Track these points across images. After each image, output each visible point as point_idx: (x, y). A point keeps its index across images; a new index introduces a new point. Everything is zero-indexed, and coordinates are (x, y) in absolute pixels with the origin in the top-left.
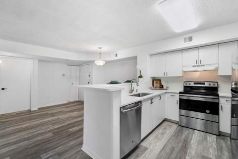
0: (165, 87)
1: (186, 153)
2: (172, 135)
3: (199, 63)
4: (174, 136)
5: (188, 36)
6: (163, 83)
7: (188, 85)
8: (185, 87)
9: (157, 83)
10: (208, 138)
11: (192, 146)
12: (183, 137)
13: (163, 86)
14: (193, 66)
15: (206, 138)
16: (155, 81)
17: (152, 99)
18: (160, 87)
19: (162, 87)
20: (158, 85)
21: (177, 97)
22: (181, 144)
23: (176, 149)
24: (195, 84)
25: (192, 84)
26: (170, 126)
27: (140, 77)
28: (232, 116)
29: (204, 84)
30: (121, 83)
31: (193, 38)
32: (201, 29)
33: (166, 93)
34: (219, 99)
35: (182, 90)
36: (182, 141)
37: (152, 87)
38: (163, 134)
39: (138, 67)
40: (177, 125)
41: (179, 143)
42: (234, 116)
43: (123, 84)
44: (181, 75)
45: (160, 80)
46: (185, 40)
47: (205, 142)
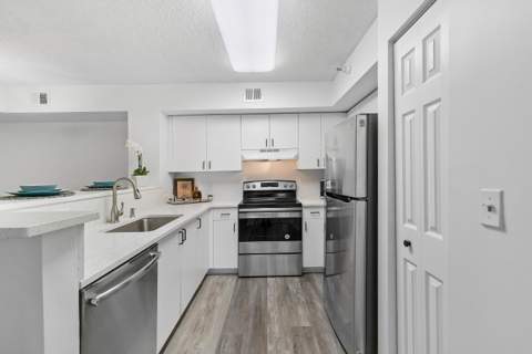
0: (204, 197)
1: (264, 337)
2: (230, 307)
3: (270, 146)
4: (235, 306)
5: (253, 86)
6: (200, 187)
7: (252, 189)
8: (245, 193)
9: (184, 187)
10: (290, 287)
11: (272, 314)
12: (252, 301)
13: (199, 194)
14: (262, 151)
15: (288, 288)
16: (179, 183)
17: (182, 232)
18: (194, 198)
19: (197, 196)
20: (189, 192)
21: (234, 217)
22: (251, 320)
23: (244, 337)
24: (263, 185)
25: (258, 187)
26: (222, 285)
27: (141, 172)
28: (327, 238)
29: (276, 185)
30: (72, 194)
31: (262, 92)
32: (276, 78)
33: (210, 210)
34: (301, 211)
35: (240, 200)
36: (252, 312)
37: (172, 196)
38: (209, 311)
39: (133, 145)
40: (236, 277)
41: (247, 319)
42: (332, 236)
43: (80, 195)
44: (239, 168)
45: (192, 180)
46: (249, 94)
47: (287, 298)
